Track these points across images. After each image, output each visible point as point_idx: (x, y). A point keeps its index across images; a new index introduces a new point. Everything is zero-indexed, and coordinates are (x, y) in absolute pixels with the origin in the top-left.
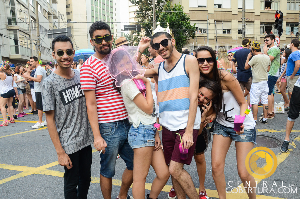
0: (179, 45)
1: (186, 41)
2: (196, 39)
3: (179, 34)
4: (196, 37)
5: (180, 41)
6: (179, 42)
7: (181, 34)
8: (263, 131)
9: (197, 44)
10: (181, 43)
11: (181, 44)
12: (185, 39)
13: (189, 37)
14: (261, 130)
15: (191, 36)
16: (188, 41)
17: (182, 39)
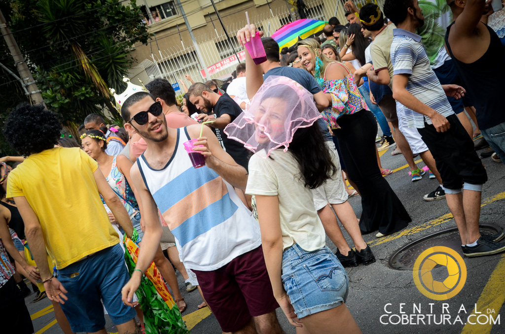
0: (112, 75)
1: (129, 58)
2: (154, 43)
3: (98, 43)
4: (152, 35)
5: (110, 65)
6: (107, 69)
7: (105, 42)
8: (445, 220)
9: (164, 54)
10: (116, 67)
11: (117, 73)
12: (123, 52)
13: (133, 42)
14: (437, 220)
15: (136, 40)
16: (134, 55)
17: (113, 58)
